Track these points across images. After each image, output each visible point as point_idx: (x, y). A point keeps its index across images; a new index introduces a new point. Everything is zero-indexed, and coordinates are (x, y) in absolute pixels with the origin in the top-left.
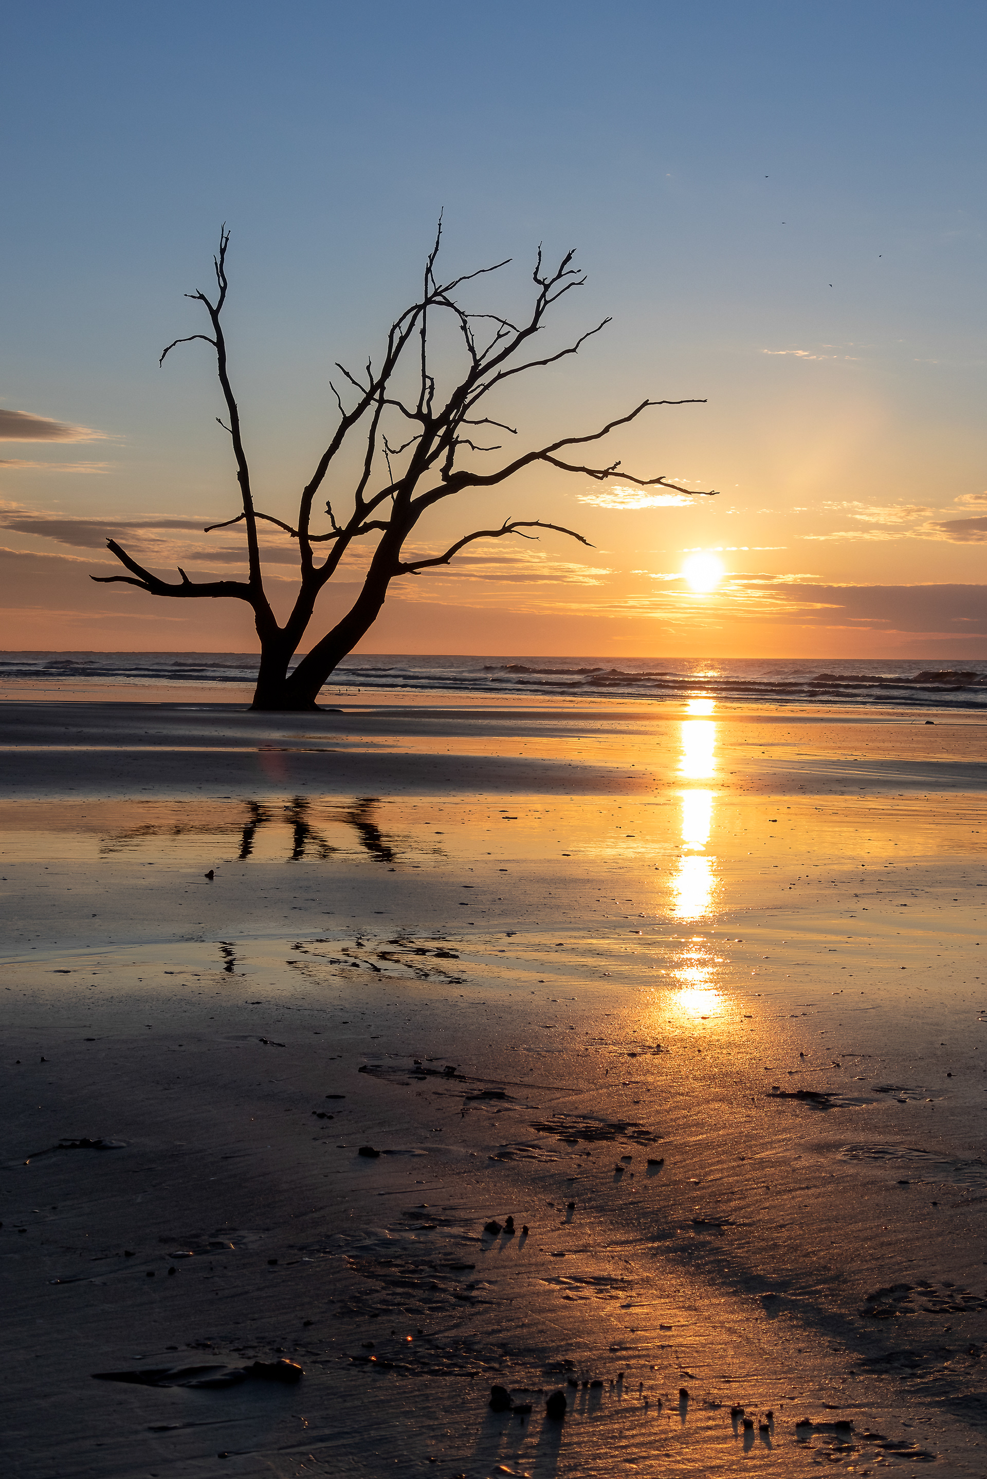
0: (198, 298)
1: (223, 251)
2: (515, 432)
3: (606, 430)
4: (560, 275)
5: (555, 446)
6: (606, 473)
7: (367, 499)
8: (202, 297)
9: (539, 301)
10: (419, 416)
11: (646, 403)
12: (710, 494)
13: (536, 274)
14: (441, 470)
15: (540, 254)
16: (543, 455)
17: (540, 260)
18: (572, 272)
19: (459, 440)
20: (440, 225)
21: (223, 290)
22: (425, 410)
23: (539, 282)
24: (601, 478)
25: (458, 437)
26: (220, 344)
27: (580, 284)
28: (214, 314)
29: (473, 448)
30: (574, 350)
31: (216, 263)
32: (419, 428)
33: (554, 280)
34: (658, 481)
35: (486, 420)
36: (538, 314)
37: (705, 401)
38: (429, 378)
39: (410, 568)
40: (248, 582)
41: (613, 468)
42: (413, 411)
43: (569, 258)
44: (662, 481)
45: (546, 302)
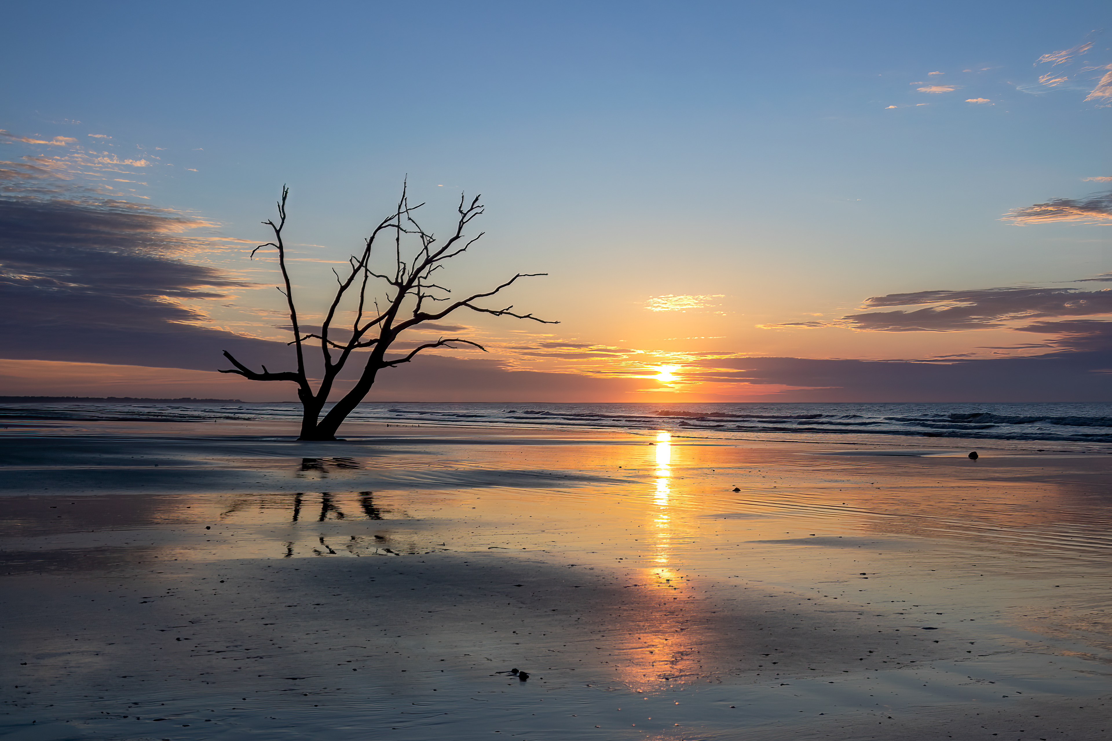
0: (269, 224)
1: (284, 199)
2: (449, 291)
3: (497, 290)
4: (472, 209)
5: (471, 299)
6: (501, 313)
7: (360, 329)
8: (271, 223)
9: (460, 222)
10: (396, 283)
11: (518, 276)
12: (556, 323)
13: (460, 208)
14: (413, 312)
15: (463, 197)
16: (464, 303)
17: (463, 200)
18: (478, 206)
19: (425, 295)
20: (405, 183)
21: (283, 219)
22: (400, 281)
23: (461, 212)
24: (498, 315)
25: (424, 293)
26: (281, 248)
27: (481, 213)
28: (278, 232)
29: (434, 299)
30: (464, 250)
31: (279, 206)
32: (397, 289)
33: (469, 211)
34: (528, 316)
35: (434, 285)
36: (460, 228)
37: (547, 274)
38: (402, 263)
39: (390, 364)
40: (298, 372)
41: (507, 310)
42: (394, 281)
43: (477, 199)
44: (530, 316)
45: (464, 223)
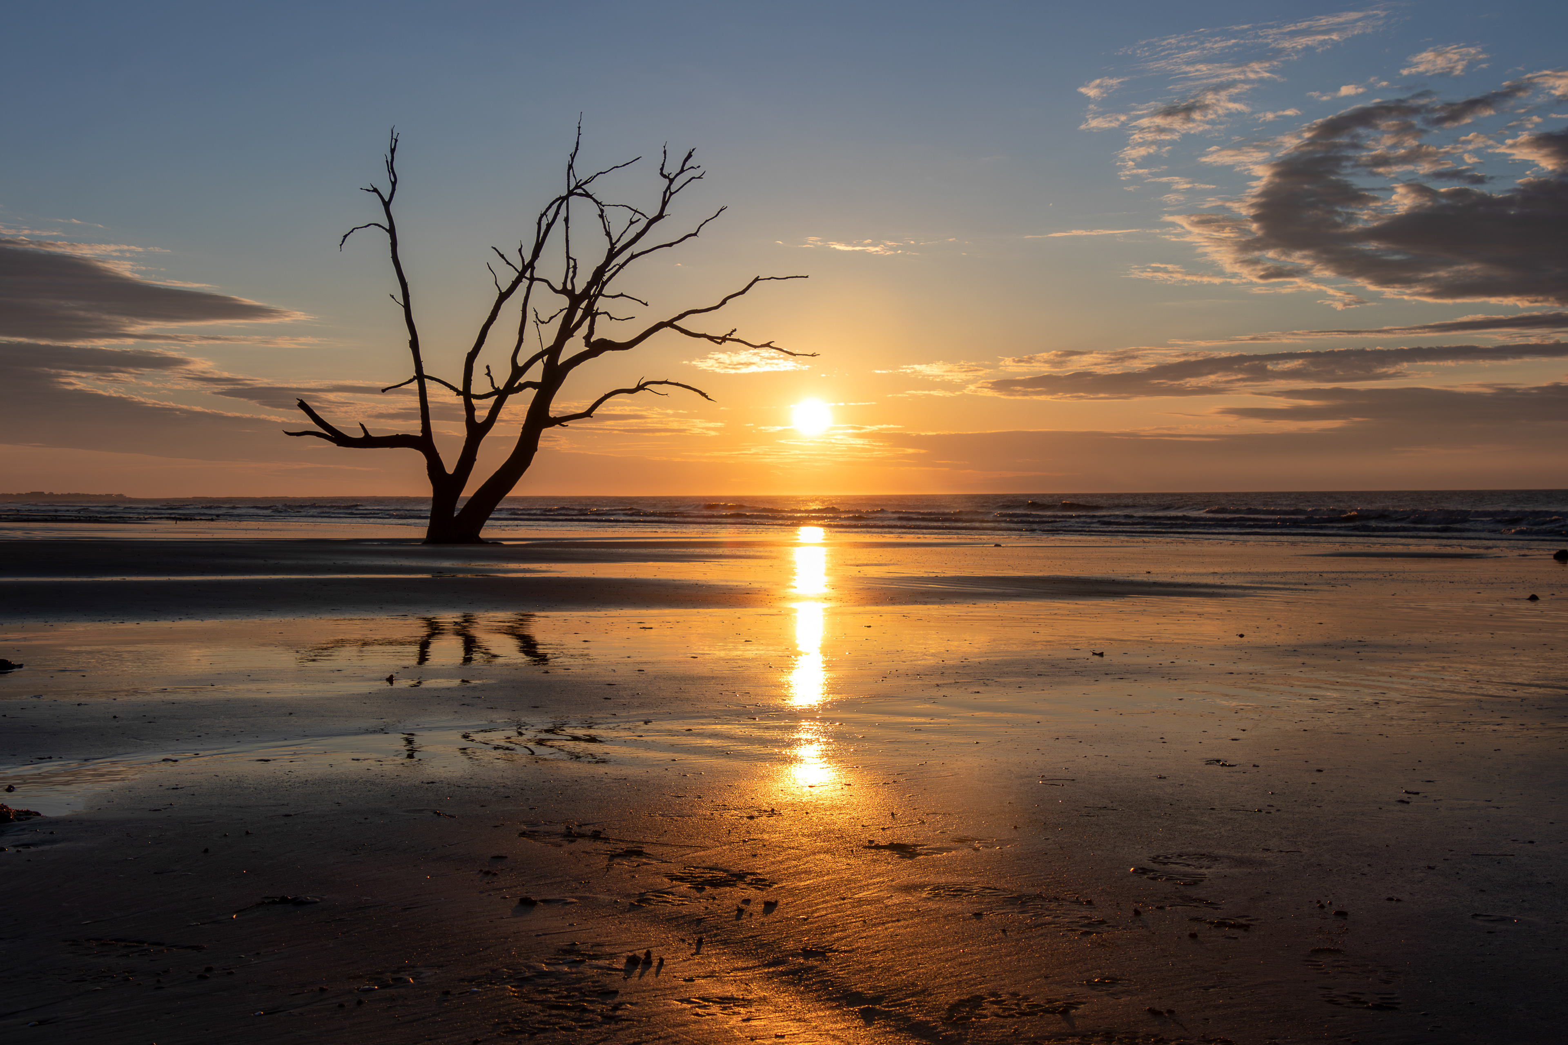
0: (373, 191)
1: (393, 151)
2: (646, 304)
3: (724, 302)
4: (682, 171)
5: (681, 317)
6: (724, 339)
7: (521, 362)
8: (375, 190)
9: (665, 193)
10: (564, 291)
11: (757, 279)
13: (662, 169)
14: (584, 338)
15: (665, 152)
16: (670, 324)
17: (665, 157)
18: (693, 168)
19: (599, 311)
20: (579, 128)
21: (394, 184)
22: (569, 287)
23: (665, 176)
24: (720, 343)
25: (598, 309)
26: (392, 231)
27: (699, 178)
28: (387, 205)
29: (611, 318)
30: (695, 234)
31: (387, 161)
32: (564, 302)
33: (677, 175)
34: (767, 345)
35: (622, 295)
36: (665, 203)
37: (807, 277)
38: (572, 259)
39: (560, 421)
40: (420, 435)
41: (730, 335)
42: (559, 287)
43: (690, 156)
44: (771, 345)
45: (671, 194)
